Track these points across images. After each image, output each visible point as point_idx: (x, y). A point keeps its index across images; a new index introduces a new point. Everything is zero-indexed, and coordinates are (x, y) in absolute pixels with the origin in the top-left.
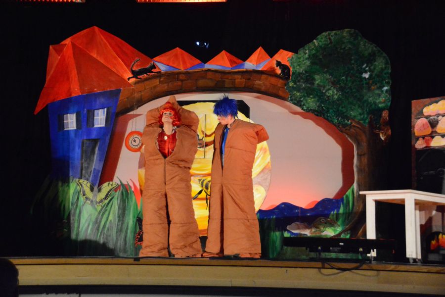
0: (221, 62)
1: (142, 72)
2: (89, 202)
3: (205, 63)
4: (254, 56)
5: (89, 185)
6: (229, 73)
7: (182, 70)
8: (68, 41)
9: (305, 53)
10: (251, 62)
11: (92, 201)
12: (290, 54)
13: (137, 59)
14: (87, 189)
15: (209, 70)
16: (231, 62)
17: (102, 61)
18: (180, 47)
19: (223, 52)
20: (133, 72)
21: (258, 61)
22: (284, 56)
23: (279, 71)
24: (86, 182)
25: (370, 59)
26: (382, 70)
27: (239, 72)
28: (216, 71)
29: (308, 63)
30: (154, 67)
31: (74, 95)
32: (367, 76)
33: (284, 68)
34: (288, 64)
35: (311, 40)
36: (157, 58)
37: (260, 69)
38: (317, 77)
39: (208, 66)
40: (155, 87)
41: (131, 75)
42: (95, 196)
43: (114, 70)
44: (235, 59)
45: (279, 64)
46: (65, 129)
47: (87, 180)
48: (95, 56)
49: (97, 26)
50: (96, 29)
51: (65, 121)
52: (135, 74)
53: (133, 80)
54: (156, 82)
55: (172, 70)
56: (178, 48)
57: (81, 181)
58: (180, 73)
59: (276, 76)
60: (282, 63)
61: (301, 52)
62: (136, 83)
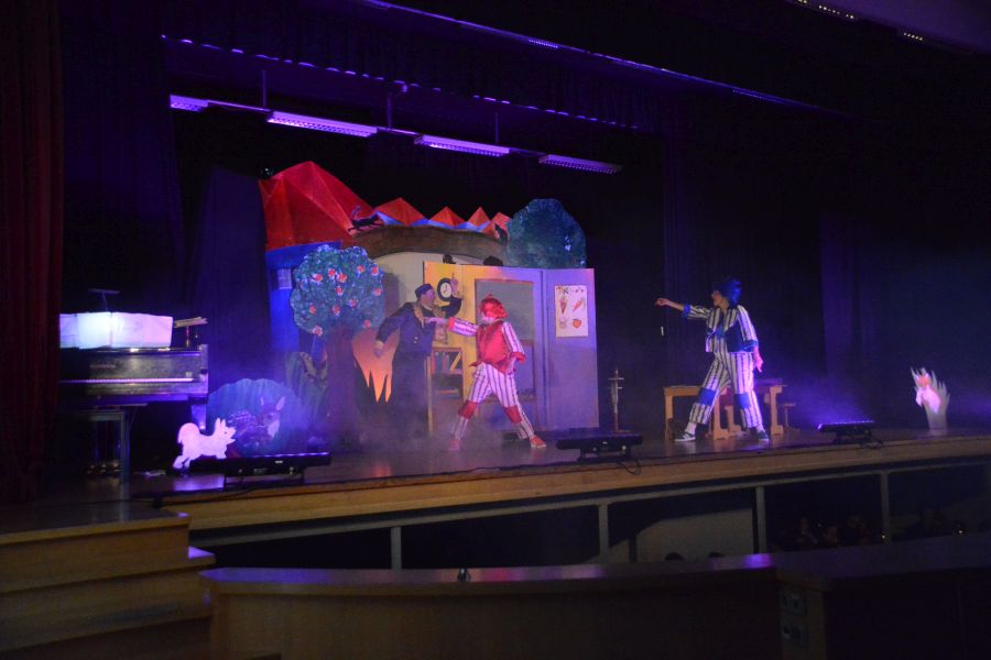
0: (443, 220)
1: (363, 223)
2: (312, 380)
3: (429, 218)
4: (475, 216)
5: (310, 358)
6: (453, 233)
7: (406, 225)
8: (280, 176)
9: (520, 218)
10: (472, 222)
11: (315, 379)
12: (507, 218)
13: (358, 207)
14: (309, 365)
15: (433, 228)
16: (455, 221)
17: (319, 205)
18: (405, 199)
19: (446, 209)
20: (354, 222)
21: (479, 223)
22: (502, 220)
23: (498, 236)
24: (306, 355)
25: (571, 233)
26: (581, 243)
27: (461, 233)
28: (439, 229)
29: (523, 229)
30: (376, 218)
31: (288, 246)
32: (568, 248)
33: (503, 233)
34: (505, 229)
35: (524, 207)
36: (380, 208)
37: (481, 231)
38: (530, 245)
39: (432, 223)
40: (378, 242)
41: (351, 226)
42: (318, 373)
43: (332, 217)
44: (456, 216)
45: (497, 227)
46: (281, 288)
47: (309, 353)
48: (311, 198)
49: (314, 161)
50: (312, 163)
51: (280, 278)
52: (357, 225)
53: (353, 232)
54: (379, 237)
55: (395, 224)
56: (400, 199)
57: (301, 354)
58: (403, 228)
59: (495, 240)
60: (502, 227)
61: (516, 216)
62: (358, 235)
